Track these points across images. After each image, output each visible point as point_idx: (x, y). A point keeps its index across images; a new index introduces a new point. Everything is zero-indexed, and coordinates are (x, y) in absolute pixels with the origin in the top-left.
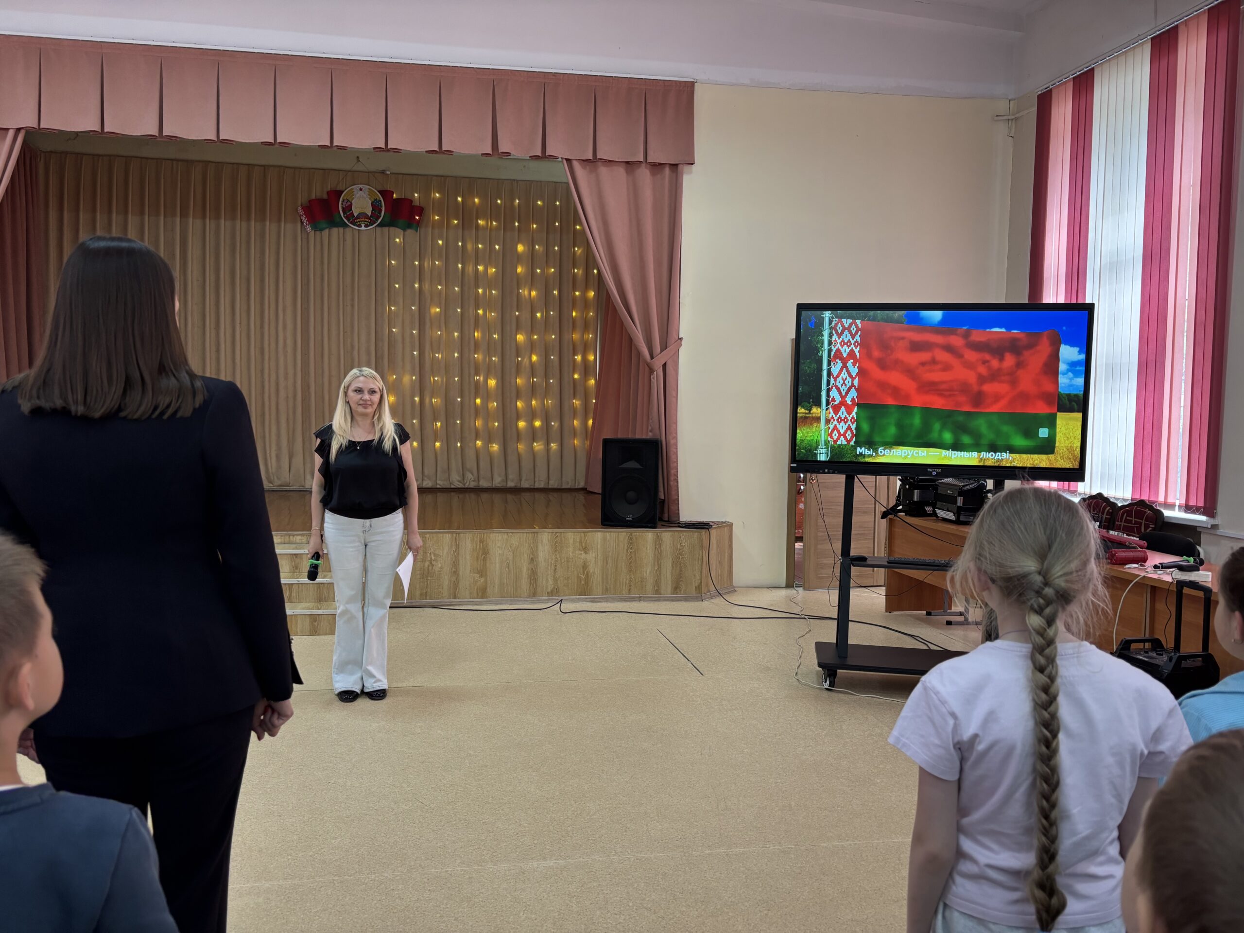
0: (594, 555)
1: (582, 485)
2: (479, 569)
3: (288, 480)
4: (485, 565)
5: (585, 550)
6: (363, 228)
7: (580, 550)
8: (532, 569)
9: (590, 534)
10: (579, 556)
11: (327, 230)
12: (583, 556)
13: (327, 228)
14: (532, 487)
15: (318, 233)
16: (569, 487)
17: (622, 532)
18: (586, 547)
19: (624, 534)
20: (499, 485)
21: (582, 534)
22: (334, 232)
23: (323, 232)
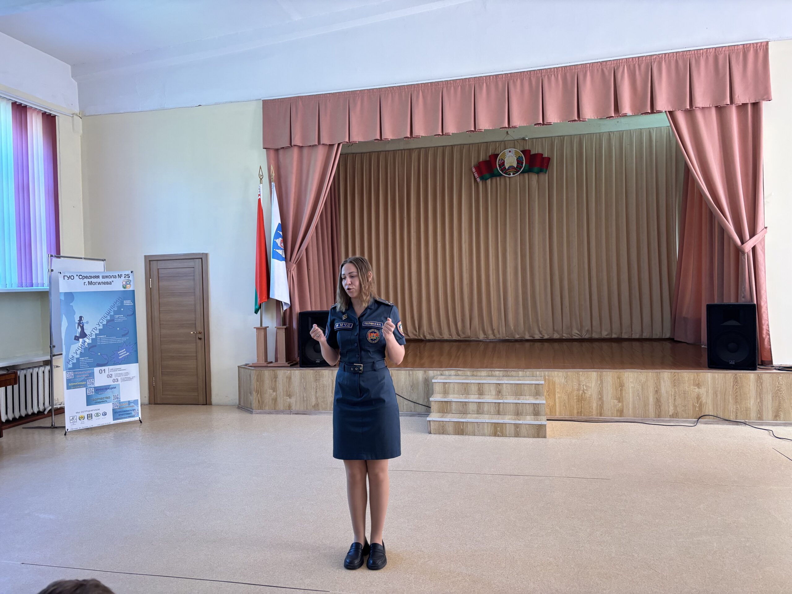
0: (705, 389)
2: (617, 397)
4: (621, 394)
5: (698, 385)
7: (694, 385)
8: (657, 398)
9: (702, 374)
10: (694, 390)
11: (490, 180)
12: (697, 390)
13: (489, 178)
15: (484, 182)
17: (728, 373)
18: (699, 384)
19: (730, 375)
20: (606, 337)
21: (695, 374)
22: (494, 180)
23: (487, 181)
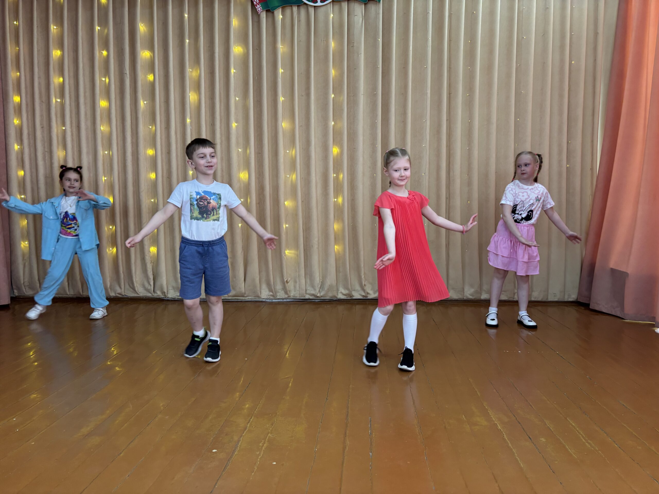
1: (573, 297)
3: (243, 290)
6: (319, 4)
11: (280, 10)
13: (278, 7)
14: (511, 299)
15: (270, 14)
16: (556, 300)
20: (471, 297)
22: (288, 11)
23: (276, 12)
